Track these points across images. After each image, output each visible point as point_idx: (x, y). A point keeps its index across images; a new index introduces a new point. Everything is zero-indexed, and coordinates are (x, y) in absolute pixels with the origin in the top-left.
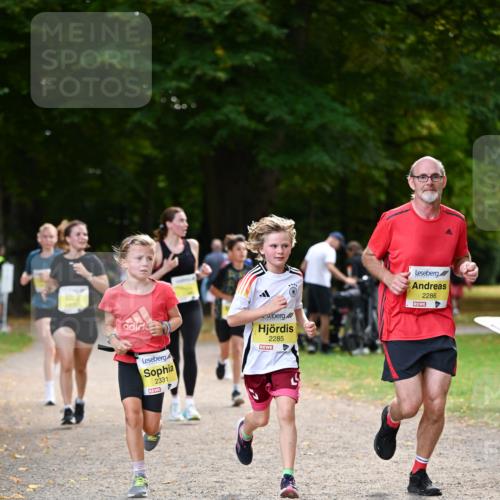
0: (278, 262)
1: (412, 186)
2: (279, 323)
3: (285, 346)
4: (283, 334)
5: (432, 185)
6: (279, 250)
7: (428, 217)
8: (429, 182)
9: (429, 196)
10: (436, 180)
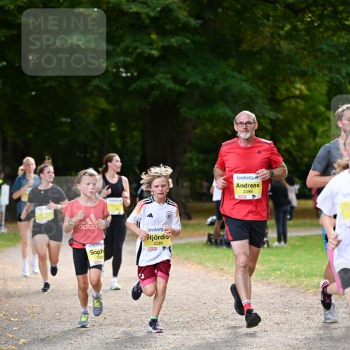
3: (164, 248)
5: (246, 129)
8: (244, 126)
10: (248, 125)
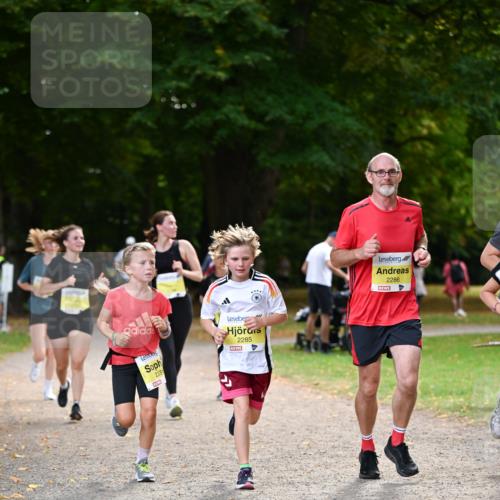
1: (370, 181)
3: (254, 347)
4: (251, 335)
5: (389, 180)
7: (387, 209)
8: (387, 177)
9: (385, 190)
10: (392, 175)
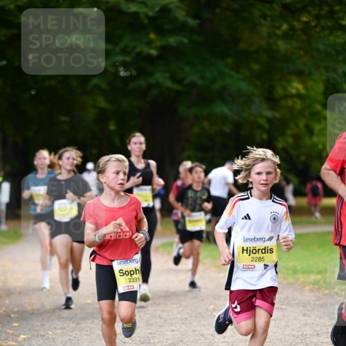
0: (263, 188)
2: (260, 245)
3: (266, 266)
4: (264, 255)
6: (264, 177)
